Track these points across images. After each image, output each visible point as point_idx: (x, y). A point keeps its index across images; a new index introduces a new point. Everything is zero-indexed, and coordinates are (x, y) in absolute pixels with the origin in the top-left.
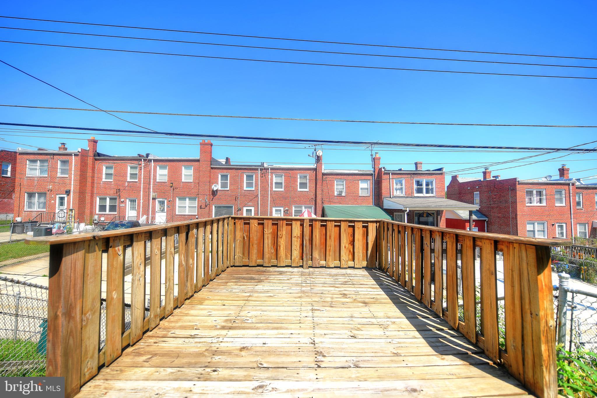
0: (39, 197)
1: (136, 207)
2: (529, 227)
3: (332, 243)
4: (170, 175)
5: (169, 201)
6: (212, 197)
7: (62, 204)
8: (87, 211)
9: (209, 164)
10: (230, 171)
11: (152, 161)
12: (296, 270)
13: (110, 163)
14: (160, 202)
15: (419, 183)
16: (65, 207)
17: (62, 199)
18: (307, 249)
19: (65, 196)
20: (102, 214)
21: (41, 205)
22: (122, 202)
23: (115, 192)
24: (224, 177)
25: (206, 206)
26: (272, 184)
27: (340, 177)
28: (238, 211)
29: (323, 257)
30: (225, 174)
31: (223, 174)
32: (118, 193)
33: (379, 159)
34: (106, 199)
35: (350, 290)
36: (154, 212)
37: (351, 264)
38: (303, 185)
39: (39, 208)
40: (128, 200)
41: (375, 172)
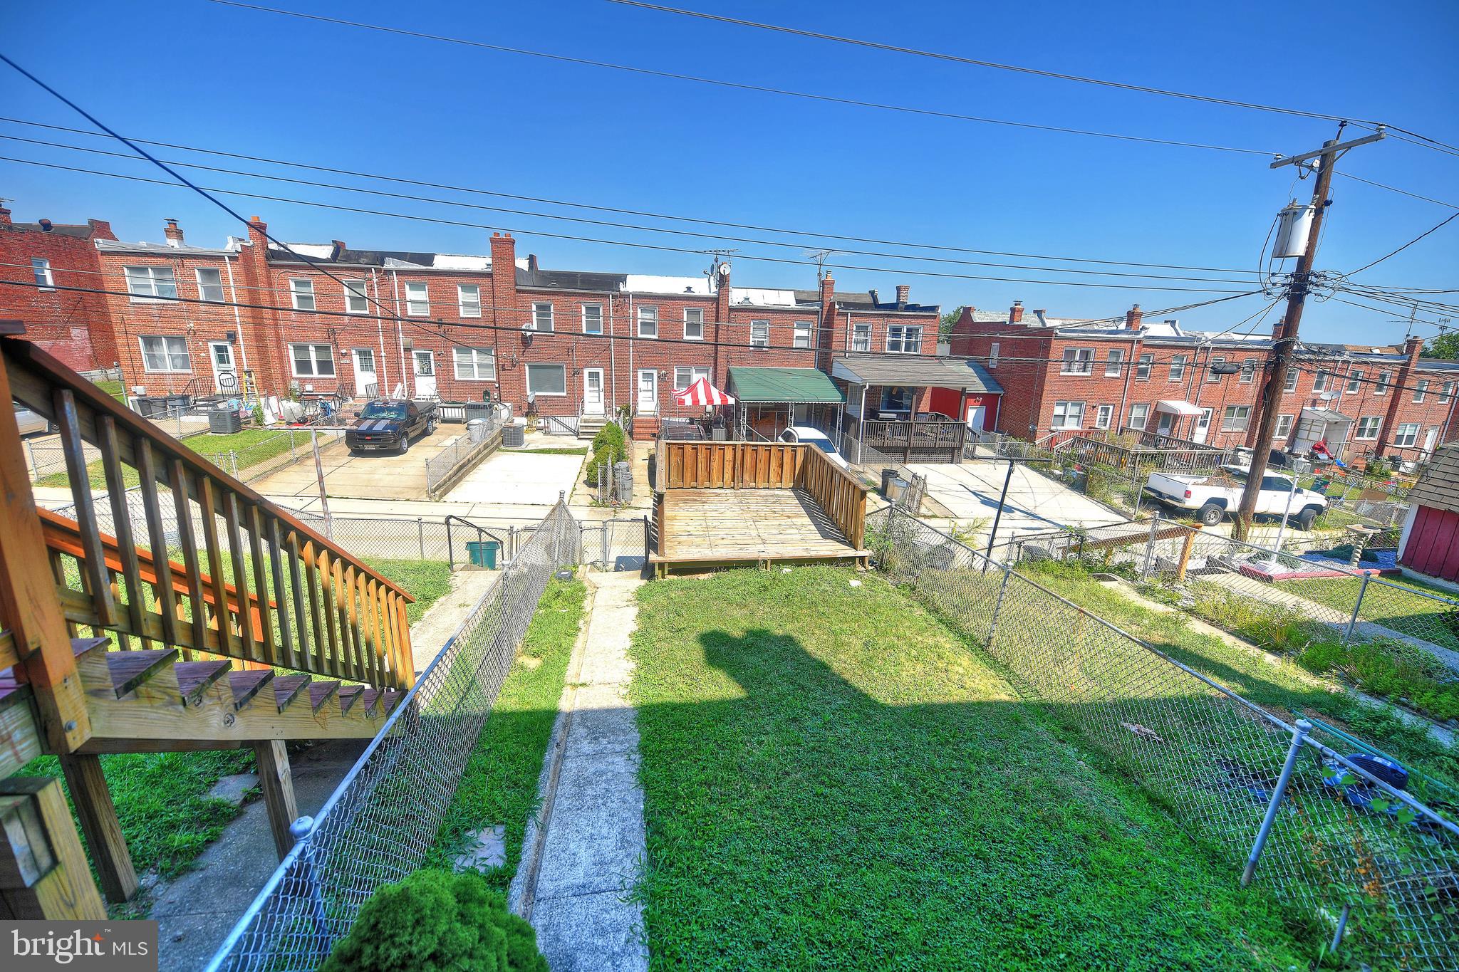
0: (169, 345)
1: (374, 365)
2: (1059, 410)
3: (761, 466)
4: (433, 302)
5: (439, 355)
6: (522, 349)
7: (222, 359)
8: (276, 373)
9: (513, 284)
10: (553, 297)
11: (394, 273)
12: (728, 491)
13: (304, 275)
14: (419, 356)
15: (896, 332)
16: (233, 365)
17: (220, 350)
18: (738, 473)
19: (227, 343)
20: (306, 379)
21: (179, 362)
22: (344, 355)
23: (325, 335)
24: (543, 310)
25: (514, 365)
26: (635, 325)
27: (760, 315)
28: (573, 375)
29: (753, 479)
30: (545, 303)
31: (540, 303)
32: (332, 339)
33: (833, 283)
34: (307, 348)
35: (778, 508)
36: (411, 376)
37: (779, 485)
38: (694, 328)
39: (175, 367)
40: (354, 352)
41: (822, 308)
